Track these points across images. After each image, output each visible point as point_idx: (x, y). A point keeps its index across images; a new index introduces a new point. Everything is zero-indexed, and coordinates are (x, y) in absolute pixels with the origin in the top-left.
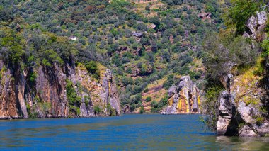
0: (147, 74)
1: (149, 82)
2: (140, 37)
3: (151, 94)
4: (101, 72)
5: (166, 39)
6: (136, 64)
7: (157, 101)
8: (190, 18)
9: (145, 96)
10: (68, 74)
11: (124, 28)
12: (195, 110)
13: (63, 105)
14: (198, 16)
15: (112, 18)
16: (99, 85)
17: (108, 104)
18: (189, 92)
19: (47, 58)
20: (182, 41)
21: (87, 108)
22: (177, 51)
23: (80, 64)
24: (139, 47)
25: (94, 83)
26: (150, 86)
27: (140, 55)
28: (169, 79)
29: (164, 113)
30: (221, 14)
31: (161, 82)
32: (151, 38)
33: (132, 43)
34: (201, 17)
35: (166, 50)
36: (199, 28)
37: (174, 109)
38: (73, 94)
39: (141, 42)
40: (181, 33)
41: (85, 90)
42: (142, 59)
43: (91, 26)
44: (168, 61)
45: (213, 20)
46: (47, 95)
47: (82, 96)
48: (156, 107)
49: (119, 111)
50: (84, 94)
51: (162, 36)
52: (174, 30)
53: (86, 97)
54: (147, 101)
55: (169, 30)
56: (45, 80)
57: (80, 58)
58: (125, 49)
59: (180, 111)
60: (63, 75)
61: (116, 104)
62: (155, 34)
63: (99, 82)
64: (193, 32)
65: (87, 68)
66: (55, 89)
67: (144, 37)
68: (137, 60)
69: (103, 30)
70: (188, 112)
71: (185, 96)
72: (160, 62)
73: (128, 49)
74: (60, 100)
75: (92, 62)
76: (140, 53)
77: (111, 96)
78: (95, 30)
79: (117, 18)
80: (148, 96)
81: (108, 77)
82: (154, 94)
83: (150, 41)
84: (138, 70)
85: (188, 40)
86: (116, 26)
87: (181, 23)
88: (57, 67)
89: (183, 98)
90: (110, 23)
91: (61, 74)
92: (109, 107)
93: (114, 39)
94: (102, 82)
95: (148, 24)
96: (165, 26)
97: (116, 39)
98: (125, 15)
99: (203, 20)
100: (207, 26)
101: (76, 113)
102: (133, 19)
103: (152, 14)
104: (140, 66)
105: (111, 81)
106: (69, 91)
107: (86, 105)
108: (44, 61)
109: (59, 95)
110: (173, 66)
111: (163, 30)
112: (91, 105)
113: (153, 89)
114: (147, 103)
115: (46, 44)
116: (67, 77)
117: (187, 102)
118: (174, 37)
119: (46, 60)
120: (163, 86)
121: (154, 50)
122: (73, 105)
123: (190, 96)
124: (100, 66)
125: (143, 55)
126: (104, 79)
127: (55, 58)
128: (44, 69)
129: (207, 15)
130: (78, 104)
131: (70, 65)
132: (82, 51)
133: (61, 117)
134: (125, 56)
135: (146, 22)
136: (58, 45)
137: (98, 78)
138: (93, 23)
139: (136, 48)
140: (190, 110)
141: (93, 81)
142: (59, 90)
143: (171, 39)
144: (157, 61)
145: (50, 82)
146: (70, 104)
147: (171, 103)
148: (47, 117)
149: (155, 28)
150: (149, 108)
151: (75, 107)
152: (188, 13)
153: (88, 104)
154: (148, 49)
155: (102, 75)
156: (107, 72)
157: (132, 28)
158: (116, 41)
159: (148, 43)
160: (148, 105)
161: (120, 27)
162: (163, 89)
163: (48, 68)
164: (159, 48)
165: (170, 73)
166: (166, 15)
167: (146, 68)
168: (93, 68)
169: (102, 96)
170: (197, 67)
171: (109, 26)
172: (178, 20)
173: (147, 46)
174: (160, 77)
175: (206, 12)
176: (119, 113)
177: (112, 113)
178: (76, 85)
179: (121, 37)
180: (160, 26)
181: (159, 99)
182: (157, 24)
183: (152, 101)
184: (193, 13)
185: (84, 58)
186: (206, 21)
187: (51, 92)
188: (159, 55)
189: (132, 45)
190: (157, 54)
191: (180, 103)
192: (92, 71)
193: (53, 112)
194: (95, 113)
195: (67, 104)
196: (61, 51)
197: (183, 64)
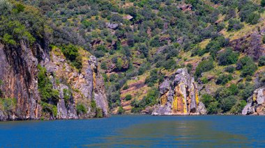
0: (123, 70)
1: (129, 78)
2: (115, 29)
3: (131, 92)
4: (84, 58)
5: (143, 32)
6: (110, 58)
7: (139, 99)
8: (169, 9)
9: (124, 94)
10: (40, 59)
11: (97, 19)
12: (193, 110)
13: (34, 101)
14: (178, 7)
15: (83, 8)
16: (81, 76)
17: (92, 101)
18: (187, 88)
19: (10, 33)
20: (162, 34)
21: (66, 107)
22: (156, 45)
23: (54, 48)
24: (114, 40)
25: (74, 74)
26: (130, 83)
27: (115, 49)
28: (152, 74)
29: (156, 114)
30: (202, 6)
31: (142, 78)
32: (127, 30)
33: (106, 35)
34: (181, 9)
35: (144, 44)
36: (179, 20)
37: (168, 109)
38: (48, 86)
39: (116, 34)
40: (159, 26)
41: (63, 80)
42: (117, 54)
43: (60, 16)
44: (146, 56)
45: (194, 12)
46: (11, 87)
47: (60, 89)
48: (137, 106)
49: (106, 110)
50: (62, 87)
51: (139, 29)
52: (152, 23)
53: (65, 91)
54: (127, 100)
55: (147, 22)
56: (8, 65)
57: (56, 39)
58: (99, 42)
59: (175, 111)
60: (34, 59)
61: (102, 101)
62: (132, 27)
63: (80, 72)
64: (172, 25)
65: (65, 54)
66: (22, 79)
67: (120, 29)
68: (112, 54)
69: (73, 20)
70: (186, 113)
71: (181, 93)
72: (137, 57)
73: (102, 42)
74: (29, 94)
75: (70, 45)
76: (115, 47)
77: (96, 91)
78: (64, 21)
79: (89, 8)
80: (128, 93)
81: (93, 66)
82: (135, 91)
83: (126, 34)
84: (113, 65)
85: (167, 33)
86: (89, 17)
87: (159, 15)
88: (24, 47)
89: (180, 95)
90: (82, 13)
91: (30, 58)
92: (93, 106)
93: (86, 30)
94: (85, 72)
95: (124, 15)
96: (142, 17)
97: (89, 31)
98: (98, 5)
99: (184, 12)
100: (188, 18)
101: (51, 114)
102: (107, 9)
103: (127, 5)
104: (115, 61)
105: (96, 71)
106: (42, 81)
107: (66, 102)
108: (6, 37)
109: (28, 87)
110: (156, 60)
111: (140, 21)
112: (72, 102)
113: (133, 85)
114: (127, 102)
115: (10, 13)
116: (39, 62)
117: (185, 101)
118: (152, 29)
119: (9, 36)
120: (145, 83)
121: (131, 44)
122: (47, 102)
123: (188, 93)
124: (81, 52)
125: (119, 49)
126: (87, 68)
127: (23, 33)
128: (5, 50)
129: (188, 7)
130: (54, 101)
131: (43, 48)
132: (58, 31)
133: (30, 119)
134: (98, 49)
135: (121, 12)
136: (27, 16)
137: (79, 66)
138: (62, 13)
139: (111, 41)
140: (188, 111)
141: (72, 70)
142: (28, 80)
143: (148, 32)
144: (134, 56)
145: (15, 68)
146: (43, 100)
147: (164, 101)
148: (9, 119)
149: (131, 20)
150: (129, 107)
151: (50, 105)
152: (167, 4)
153: (69, 101)
154: (124, 43)
155: (85, 64)
156: (91, 59)
157: (106, 20)
158: (89, 33)
159: (123, 36)
160: (127, 105)
161: (93, 18)
162: (146, 86)
163: (11, 47)
164: (136, 41)
165: (153, 67)
166: (142, 6)
167: (121, 63)
168: (72, 53)
169: (85, 91)
170: (185, 60)
171: (80, 17)
172: (157, 12)
173: (122, 39)
174: (141, 73)
175: (187, 3)
176: (106, 113)
177: (98, 114)
178: (52, 74)
179: (94, 28)
180: (137, 17)
181: (141, 98)
182: (134, 15)
183: (133, 99)
184: (172, 4)
185: (61, 39)
186: (186, 13)
187: (16, 83)
188: (136, 50)
189: (106, 38)
190: (133, 48)
191: (175, 102)
192: (72, 58)
193: (18, 112)
194: (78, 113)
195: (39, 101)
196: (31, 24)
197: (168, 58)
